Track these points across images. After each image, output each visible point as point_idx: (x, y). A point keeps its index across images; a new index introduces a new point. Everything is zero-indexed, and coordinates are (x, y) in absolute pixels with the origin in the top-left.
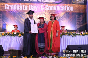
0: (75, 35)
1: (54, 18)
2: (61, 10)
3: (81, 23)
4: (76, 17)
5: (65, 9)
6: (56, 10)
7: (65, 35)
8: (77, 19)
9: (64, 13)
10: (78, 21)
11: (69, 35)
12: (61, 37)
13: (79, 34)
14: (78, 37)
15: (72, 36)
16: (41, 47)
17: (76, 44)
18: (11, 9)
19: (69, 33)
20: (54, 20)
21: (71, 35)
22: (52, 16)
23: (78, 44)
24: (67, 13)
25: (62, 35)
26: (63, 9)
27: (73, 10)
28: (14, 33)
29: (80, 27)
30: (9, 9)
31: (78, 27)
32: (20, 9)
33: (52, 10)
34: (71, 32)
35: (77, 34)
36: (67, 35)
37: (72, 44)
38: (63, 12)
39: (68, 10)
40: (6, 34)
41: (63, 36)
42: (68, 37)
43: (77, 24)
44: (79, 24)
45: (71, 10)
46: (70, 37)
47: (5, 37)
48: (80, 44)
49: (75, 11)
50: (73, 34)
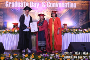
0: (78, 32)
1: (55, 14)
2: (63, 7)
3: (84, 20)
4: (79, 14)
5: (67, 6)
6: (58, 7)
7: (68, 33)
8: (80, 16)
9: (66, 10)
10: (81, 18)
11: (72, 32)
12: (64, 35)
13: (82, 32)
14: (81, 34)
15: (75, 34)
16: (42, 45)
17: (79, 42)
18: (12, 6)
19: (71, 30)
20: (55, 17)
21: (73, 32)
22: (53, 13)
23: (81, 41)
24: (69, 10)
25: (64, 33)
26: (65, 6)
27: (76, 7)
28: (14, 31)
29: (83, 24)
30: (9, 6)
31: (81, 25)
32: (21, 6)
33: (54, 7)
34: (74, 30)
35: (80, 32)
36: (70, 32)
37: (75, 42)
38: (66, 8)
39: (70, 7)
40: (7, 32)
41: (66, 34)
42: (71, 35)
43: (80, 21)
44: (82, 22)
45: (74, 7)
46: (73, 34)
47: (6, 34)
48: (83, 41)
49: (78, 8)
50: (76, 31)
